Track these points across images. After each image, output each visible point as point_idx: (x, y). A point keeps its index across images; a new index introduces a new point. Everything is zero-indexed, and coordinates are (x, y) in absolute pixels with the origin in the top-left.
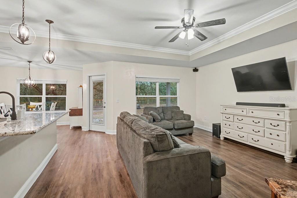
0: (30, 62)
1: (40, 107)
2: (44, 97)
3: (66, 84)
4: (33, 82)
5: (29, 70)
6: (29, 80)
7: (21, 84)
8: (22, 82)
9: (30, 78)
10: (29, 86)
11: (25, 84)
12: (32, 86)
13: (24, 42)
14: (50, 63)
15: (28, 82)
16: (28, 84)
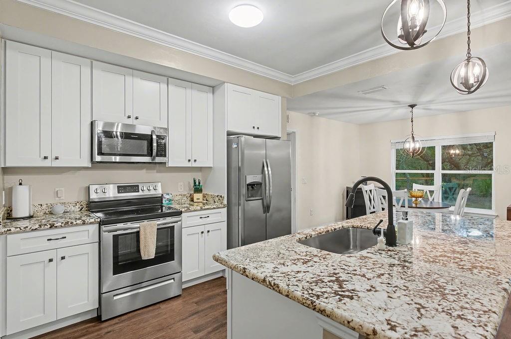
0: (412, 106)
1: (431, 196)
2: (438, 173)
3: (492, 143)
4: (418, 145)
5: (412, 122)
6: (411, 141)
7: (397, 150)
8: (400, 147)
9: (413, 138)
10: (411, 154)
11: (404, 150)
12: (416, 153)
13: (415, 42)
14: (470, 93)
15: (410, 146)
16: (409, 149)
